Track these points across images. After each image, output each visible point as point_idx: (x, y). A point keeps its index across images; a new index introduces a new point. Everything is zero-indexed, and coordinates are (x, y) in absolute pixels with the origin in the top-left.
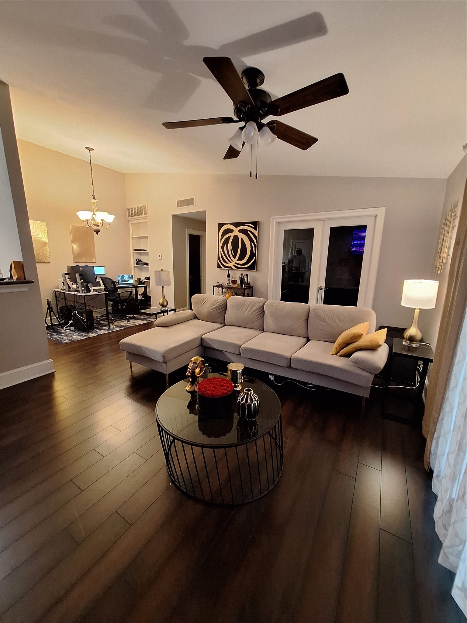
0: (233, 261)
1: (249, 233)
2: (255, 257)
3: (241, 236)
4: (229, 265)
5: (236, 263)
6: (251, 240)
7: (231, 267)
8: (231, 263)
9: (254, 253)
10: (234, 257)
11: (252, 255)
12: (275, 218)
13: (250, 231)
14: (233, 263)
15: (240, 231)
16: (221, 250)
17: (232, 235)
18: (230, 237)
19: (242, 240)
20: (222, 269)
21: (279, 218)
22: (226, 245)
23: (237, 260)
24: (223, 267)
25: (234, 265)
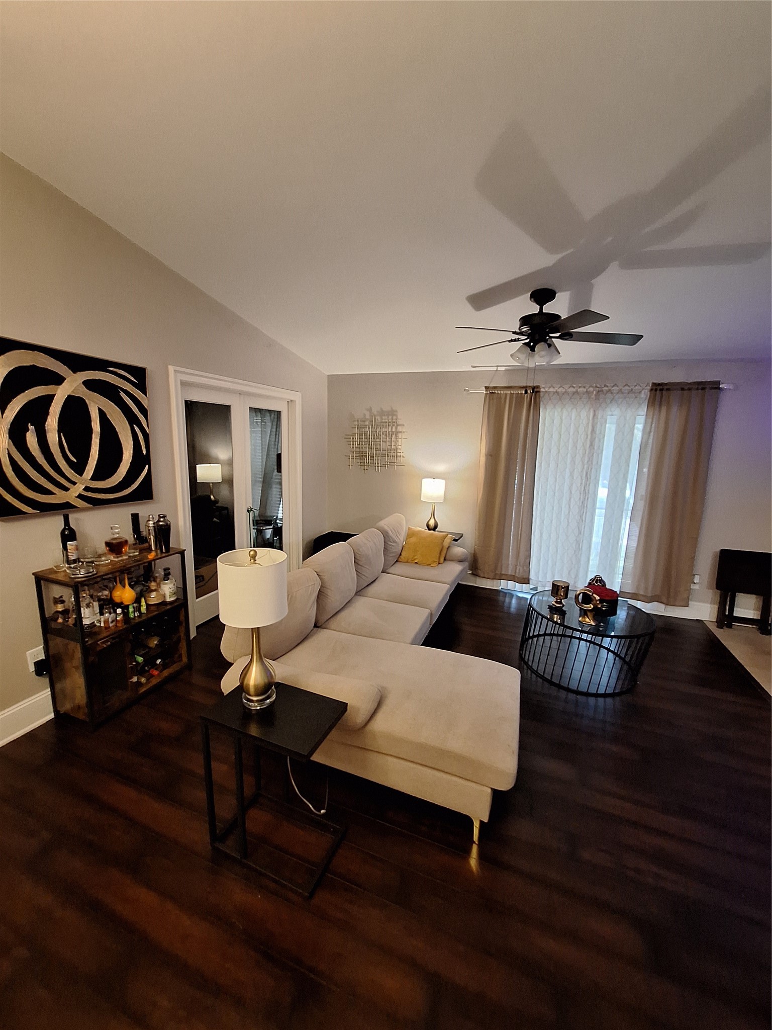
0: (74, 483)
1: (122, 394)
2: (147, 468)
3: (95, 404)
4: (59, 497)
5: (87, 489)
6: (132, 420)
7: (68, 506)
8: (67, 489)
9: (145, 452)
10: (79, 468)
11: (140, 461)
12: (177, 371)
13: (126, 390)
14: (79, 489)
15: (90, 385)
16: (7, 446)
17: (61, 394)
18: (49, 399)
19: (102, 414)
20: (26, 518)
21: (184, 373)
22: (31, 428)
23: (89, 478)
24: (28, 510)
25: (80, 496)
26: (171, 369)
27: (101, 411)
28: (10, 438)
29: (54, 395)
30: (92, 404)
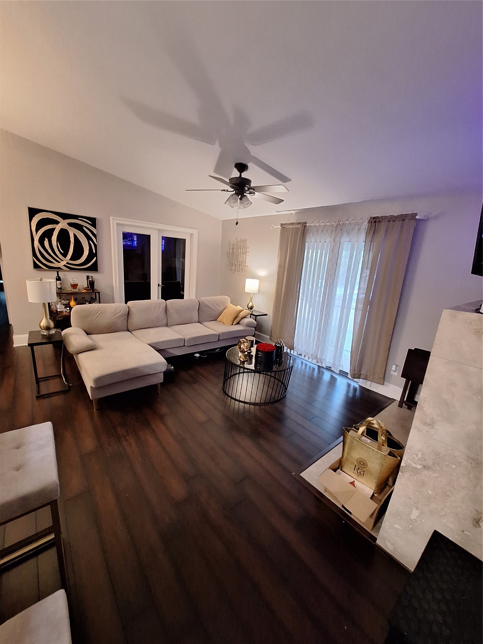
0: (63, 261)
1: (84, 228)
2: (95, 258)
3: (72, 232)
4: (56, 265)
5: (67, 263)
6: (89, 238)
7: (59, 268)
8: (59, 262)
9: (94, 252)
10: (65, 255)
11: (92, 255)
12: (116, 219)
13: (86, 227)
14: (64, 263)
15: (70, 224)
16: (37, 245)
17: (58, 228)
18: (54, 229)
19: (75, 236)
20: (43, 270)
21: (118, 219)
22: (46, 239)
23: (69, 259)
24: (45, 268)
25: (65, 266)
26: (111, 218)
27: (75, 235)
28: (39, 242)
29: (55, 228)
30: (71, 231)
